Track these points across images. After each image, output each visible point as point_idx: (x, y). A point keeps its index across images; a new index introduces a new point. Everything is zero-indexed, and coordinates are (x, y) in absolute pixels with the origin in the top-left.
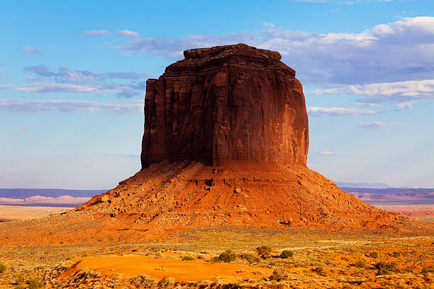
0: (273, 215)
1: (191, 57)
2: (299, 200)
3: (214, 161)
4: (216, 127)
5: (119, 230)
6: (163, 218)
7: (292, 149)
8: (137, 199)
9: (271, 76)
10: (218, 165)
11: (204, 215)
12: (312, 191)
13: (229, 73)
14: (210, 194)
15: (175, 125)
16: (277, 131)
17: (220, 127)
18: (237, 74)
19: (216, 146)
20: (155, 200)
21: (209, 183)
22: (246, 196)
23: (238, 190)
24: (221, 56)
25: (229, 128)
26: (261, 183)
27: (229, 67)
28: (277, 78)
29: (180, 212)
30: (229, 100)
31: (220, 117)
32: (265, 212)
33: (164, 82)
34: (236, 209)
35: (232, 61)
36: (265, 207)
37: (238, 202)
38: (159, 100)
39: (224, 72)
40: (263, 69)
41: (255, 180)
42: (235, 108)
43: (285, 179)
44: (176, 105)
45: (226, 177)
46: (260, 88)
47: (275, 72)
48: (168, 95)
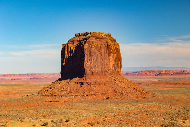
0: (104, 95)
1: (78, 36)
2: (114, 89)
3: (84, 75)
4: (85, 63)
5: (49, 102)
6: (65, 97)
7: (114, 69)
8: (57, 89)
9: (105, 44)
10: (85, 77)
11: (79, 95)
12: (119, 85)
13: (89, 44)
14: (82, 88)
15: (72, 62)
16: (107, 63)
17: (86, 63)
18: (92, 44)
19: (85, 70)
20: (63, 90)
21: (82, 84)
22: (94, 88)
23: (92, 86)
24: (87, 37)
25: (89, 63)
26: (100, 83)
27: (89, 41)
28: (107, 44)
29: (71, 95)
30: (89, 53)
31: (86, 59)
32: (101, 94)
33: (68, 45)
34: (90, 93)
35: (90, 39)
36: (101, 92)
37: (92, 91)
38: (66, 52)
39: (87, 43)
40: (102, 41)
41: (98, 82)
42: (91, 56)
43: (110, 81)
44: (72, 54)
45: (88, 81)
46: (101, 48)
47: (107, 42)
48: (69, 50)
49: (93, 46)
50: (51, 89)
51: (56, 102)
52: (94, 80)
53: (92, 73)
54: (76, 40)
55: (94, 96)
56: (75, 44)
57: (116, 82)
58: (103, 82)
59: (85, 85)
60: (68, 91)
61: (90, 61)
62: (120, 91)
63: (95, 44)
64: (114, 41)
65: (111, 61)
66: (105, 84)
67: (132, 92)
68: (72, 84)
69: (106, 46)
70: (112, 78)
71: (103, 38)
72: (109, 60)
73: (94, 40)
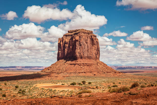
1: (70, 32)
11: (73, 73)
12: (101, 66)
16: (91, 51)
22: (84, 68)
23: (82, 66)
24: (77, 32)
25: (79, 50)
26: (87, 65)
27: (79, 35)
28: (91, 38)
29: (67, 72)
30: (79, 43)
31: (77, 48)
32: (88, 72)
33: (63, 39)
34: (81, 71)
35: (80, 33)
36: (88, 71)
37: (82, 70)
38: (62, 43)
39: (78, 36)
40: (88, 35)
41: (86, 64)
42: (81, 45)
43: (94, 64)
44: (66, 45)
45: (78, 63)
46: (87, 40)
47: (91, 36)
48: (64, 42)
49: (82, 38)
50: (51, 69)
51: (56, 77)
52: (82, 62)
53: (81, 58)
54: (68, 35)
55: (83, 73)
56: (69, 38)
57: (98, 64)
58: (89, 64)
59: (76, 65)
60: (64, 70)
61: (80, 49)
62: (102, 71)
63: (84, 37)
64: (95, 36)
65: (94, 50)
66: (90, 65)
67: (109, 71)
68: (66, 65)
69: (90, 39)
70: (95, 61)
71: (89, 33)
72: (93, 49)
73: (83, 34)
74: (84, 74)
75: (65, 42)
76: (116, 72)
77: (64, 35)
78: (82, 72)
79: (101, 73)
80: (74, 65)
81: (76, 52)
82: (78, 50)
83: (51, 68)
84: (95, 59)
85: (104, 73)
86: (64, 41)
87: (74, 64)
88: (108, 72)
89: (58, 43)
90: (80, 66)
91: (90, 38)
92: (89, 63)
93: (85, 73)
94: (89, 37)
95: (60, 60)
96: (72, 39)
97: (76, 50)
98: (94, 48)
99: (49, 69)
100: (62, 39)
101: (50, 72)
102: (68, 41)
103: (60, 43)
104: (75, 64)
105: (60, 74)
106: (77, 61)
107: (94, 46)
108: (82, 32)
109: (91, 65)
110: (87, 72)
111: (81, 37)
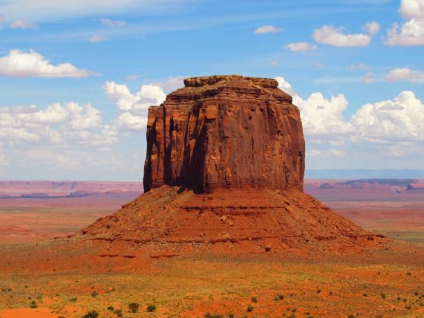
0: (255, 241)
1: (191, 85)
2: (284, 226)
3: (205, 189)
5: (111, 256)
6: (152, 244)
7: (283, 174)
8: (134, 224)
9: (262, 107)
10: (208, 193)
11: (190, 242)
12: (297, 216)
13: (219, 106)
14: (198, 221)
16: (267, 159)
17: (210, 158)
18: (227, 107)
23: (224, 218)
24: (215, 87)
25: (219, 158)
26: (246, 211)
27: (219, 100)
28: (268, 108)
29: (169, 239)
30: (219, 131)
31: (210, 147)
32: (248, 239)
33: (164, 109)
34: (220, 236)
35: (223, 94)
36: (248, 234)
37: (223, 230)
38: (159, 127)
39: (215, 104)
40: (254, 100)
41: (241, 208)
42: (224, 138)
43: (272, 205)
44: (174, 133)
45: (213, 205)
46: (250, 118)
47: (267, 103)
48: (168, 123)
49: (229, 114)
50: (118, 223)
51: (129, 257)
52: (229, 201)
53: (227, 185)
54: (185, 97)
55: (228, 242)
56: (187, 107)
57: (288, 207)
58: (254, 208)
59: (205, 214)
60: (162, 230)
61: (220, 151)
62: (299, 233)
63: (236, 108)
64: (287, 100)
65: (277, 152)
66: (258, 213)
67: (329, 235)
68: (172, 211)
69: (264, 114)
70: (280, 197)
71: (257, 93)
72: (273, 149)
73: (234, 96)
74: (231, 245)
75: (172, 121)
76: (356, 237)
77: (168, 97)
78: (224, 241)
79: (295, 241)
80: (197, 212)
81: (207, 162)
82: (213, 158)
83: (117, 220)
84: (283, 185)
85: (307, 241)
86: (168, 119)
87: (197, 208)
88: (320, 239)
89: (148, 127)
90: (219, 218)
91: (262, 110)
92: (255, 203)
93: (233, 242)
94: (259, 104)
95: (152, 191)
96: (195, 111)
97: (207, 157)
98: (277, 145)
99: (108, 227)
100: (161, 111)
101: (112, 238)
102: (181, 119)
103: (154, 124)
104: (201, 210)
105: (144, 248)
106: (210, 195)
107: (277, 140)
108: (233, 88)
109: (260, 210)
110: (244, 237)
111: (225, 110)
